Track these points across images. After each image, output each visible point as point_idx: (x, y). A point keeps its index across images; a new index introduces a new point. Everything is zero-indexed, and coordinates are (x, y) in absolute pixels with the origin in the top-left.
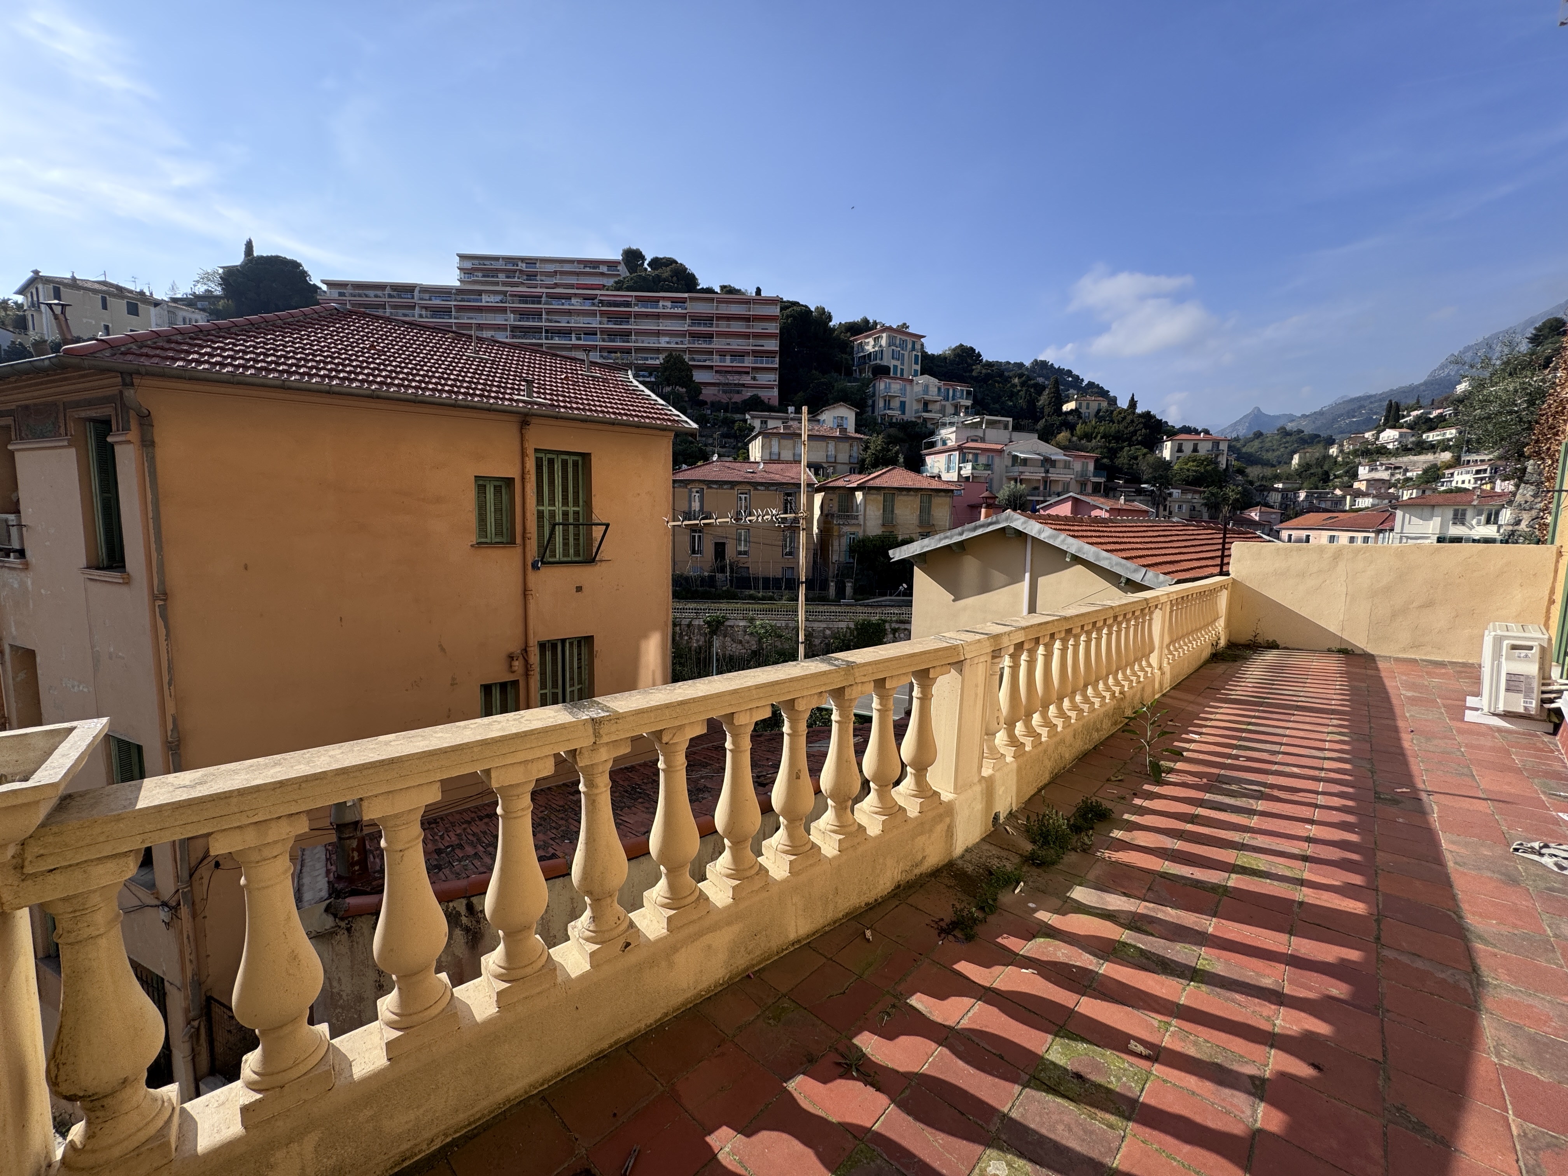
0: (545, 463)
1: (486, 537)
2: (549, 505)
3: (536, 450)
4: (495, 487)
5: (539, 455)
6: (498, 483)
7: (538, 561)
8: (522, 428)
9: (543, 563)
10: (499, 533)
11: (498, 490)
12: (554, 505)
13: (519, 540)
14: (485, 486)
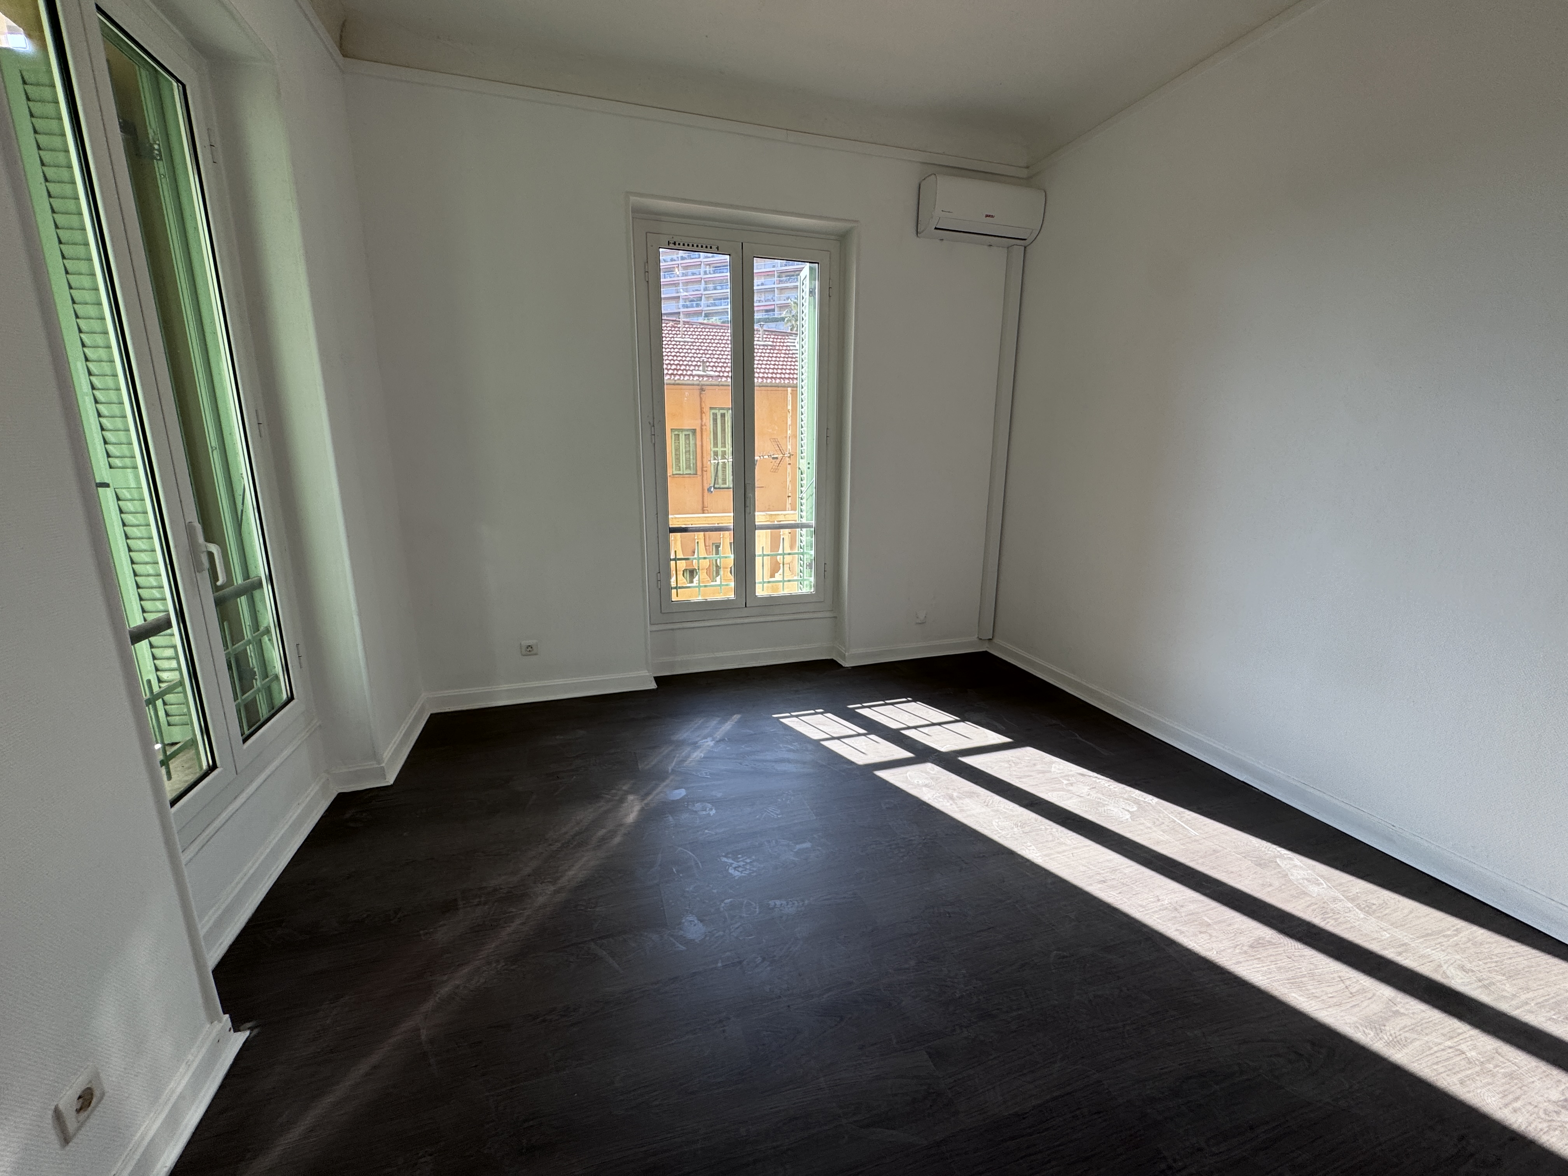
0: (719, 417)
1: (680, 470)
2: (722, 447)
3: (711, 408)
4: (685, 435)
5: (713, 411)
6: (687, 433)
7: (711, 487)
8: (700, 394)
9: (715, 488)
10: (688, 467)
11: (687, 436)
12: (725, 447)
13: (699, 473)
14: (679, 435)
